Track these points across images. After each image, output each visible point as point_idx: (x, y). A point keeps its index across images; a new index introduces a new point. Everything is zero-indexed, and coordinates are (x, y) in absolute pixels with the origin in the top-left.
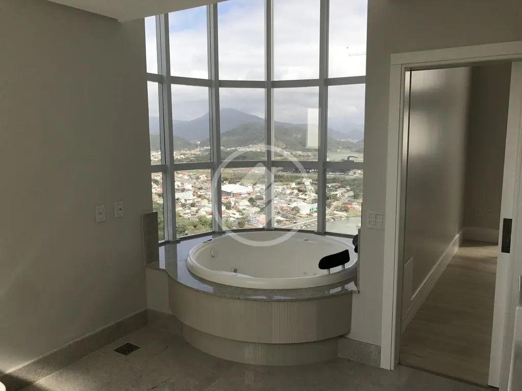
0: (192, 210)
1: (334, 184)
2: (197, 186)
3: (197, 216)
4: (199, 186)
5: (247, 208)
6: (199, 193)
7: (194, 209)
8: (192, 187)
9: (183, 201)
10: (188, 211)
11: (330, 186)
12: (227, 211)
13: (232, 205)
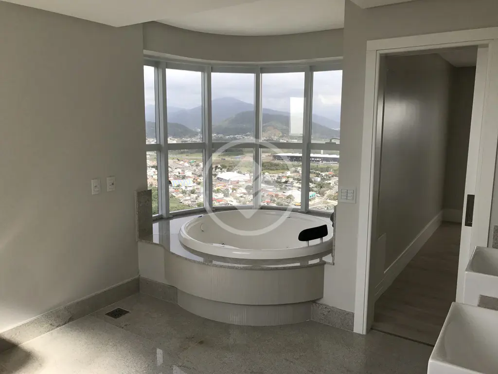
0: (192, 197)
1: (327, 173)
2: (197, 174)
3: (197, 202)
4: (198, 173)
5: (245, 196)
6: (199, 180)
7: (194, 196)
8: (192, 174)
9: (184, 188)
10: (188, 198)
11: (323, 175)
12: (225, 198)
13: (230, 193)
